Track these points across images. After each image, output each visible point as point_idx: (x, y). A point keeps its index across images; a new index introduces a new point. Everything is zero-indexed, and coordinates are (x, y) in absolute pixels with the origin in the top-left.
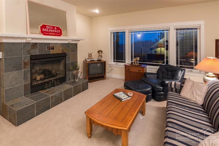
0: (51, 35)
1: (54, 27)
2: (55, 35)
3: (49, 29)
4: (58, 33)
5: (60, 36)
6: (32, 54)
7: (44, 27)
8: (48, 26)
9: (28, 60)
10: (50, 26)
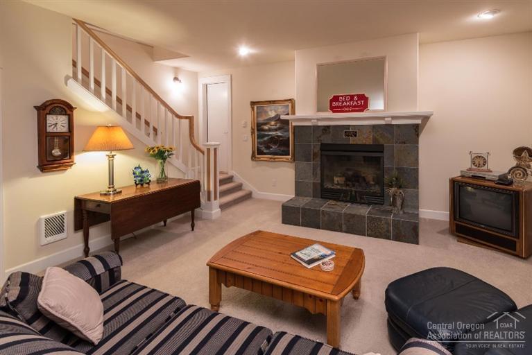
0: (346, 111)
1: (352, 97)
2: (353, 111)
3: (343, 102)
4: (361, 106)
5: (362, 111)
6: (323, 142)
7: (336, 99)
8: (342, 96)
9: (317, 149)
10: (346, 96)
